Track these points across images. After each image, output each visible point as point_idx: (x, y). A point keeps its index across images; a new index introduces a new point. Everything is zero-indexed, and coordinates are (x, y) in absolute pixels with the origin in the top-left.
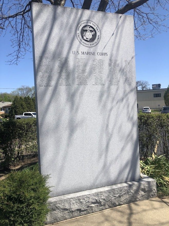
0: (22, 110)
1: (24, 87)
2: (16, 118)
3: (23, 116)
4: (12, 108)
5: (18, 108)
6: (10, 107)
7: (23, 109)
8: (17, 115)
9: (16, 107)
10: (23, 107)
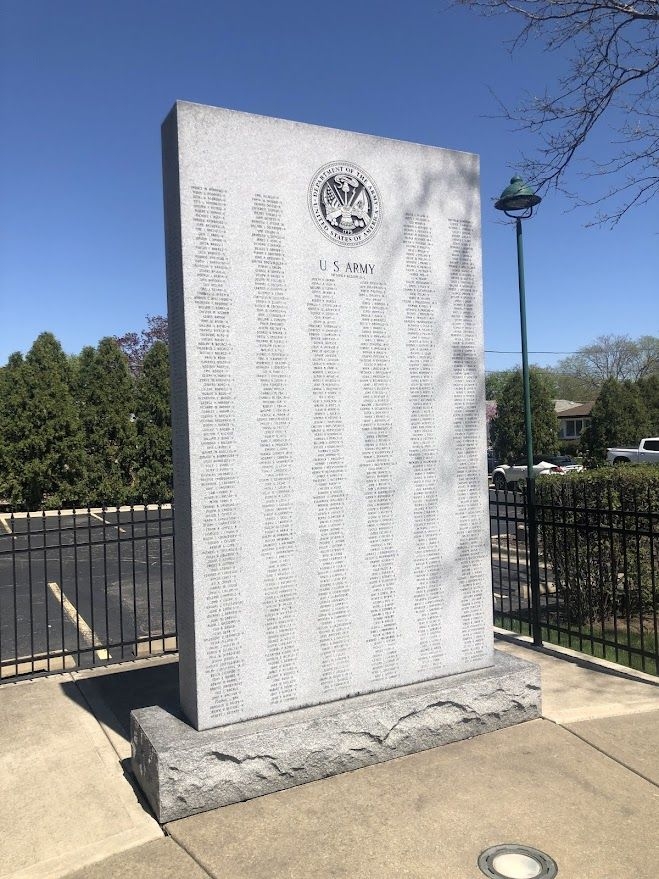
0: (633, 428)
1: (607, 340)
2: (611, 459)
3: (641, 449)
4: (594, 422)
5: (618, 423)
6: (571, 419)
7: (637, 424)
8: (614, 445)
9: (610, 417)
10: (638, 416)
